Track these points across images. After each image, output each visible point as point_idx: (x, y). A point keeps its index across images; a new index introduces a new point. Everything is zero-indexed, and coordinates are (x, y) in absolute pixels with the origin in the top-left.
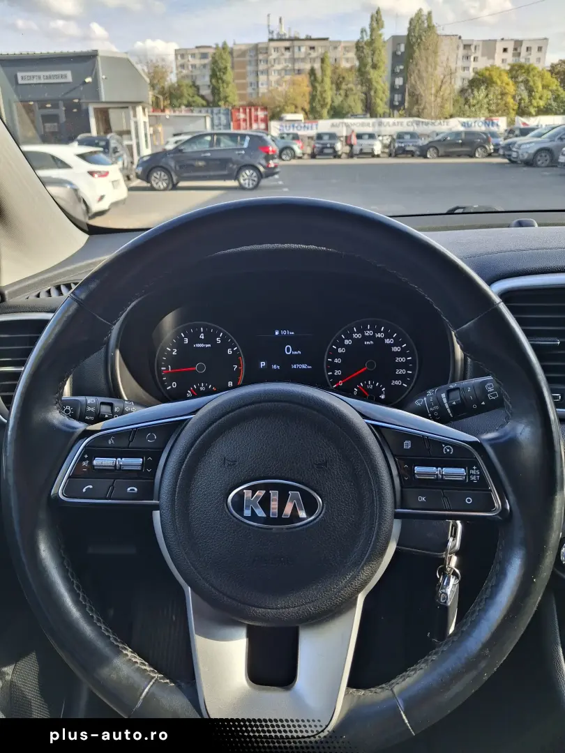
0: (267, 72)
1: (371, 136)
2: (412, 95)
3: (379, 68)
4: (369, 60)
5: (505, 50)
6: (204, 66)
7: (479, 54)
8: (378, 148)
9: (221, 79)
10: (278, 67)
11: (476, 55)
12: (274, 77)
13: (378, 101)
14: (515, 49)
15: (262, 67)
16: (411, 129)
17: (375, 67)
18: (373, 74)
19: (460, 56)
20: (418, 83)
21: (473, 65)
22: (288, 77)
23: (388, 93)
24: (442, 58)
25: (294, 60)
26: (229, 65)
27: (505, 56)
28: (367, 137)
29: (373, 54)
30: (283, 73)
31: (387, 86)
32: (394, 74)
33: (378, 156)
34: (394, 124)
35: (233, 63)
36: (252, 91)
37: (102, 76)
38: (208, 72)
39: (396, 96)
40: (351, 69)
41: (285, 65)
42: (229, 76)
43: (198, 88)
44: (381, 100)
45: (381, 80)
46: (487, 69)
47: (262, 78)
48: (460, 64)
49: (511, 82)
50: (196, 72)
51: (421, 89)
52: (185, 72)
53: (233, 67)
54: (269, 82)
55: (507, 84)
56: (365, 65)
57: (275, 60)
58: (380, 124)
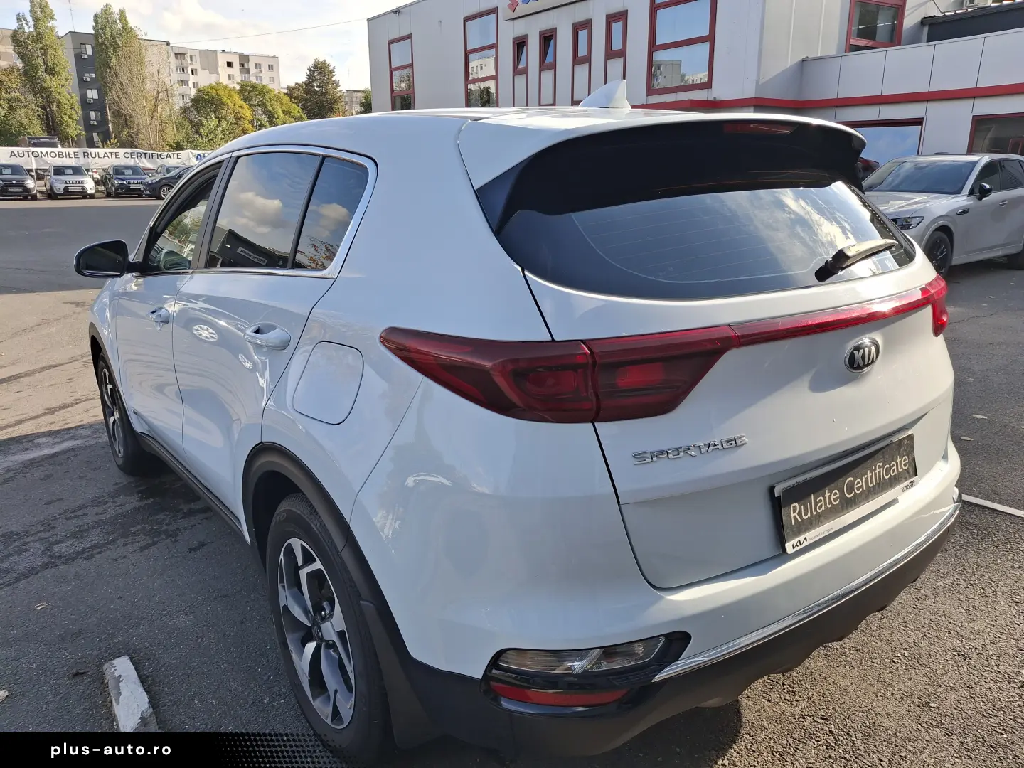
1: (77, 171)
2: (117, 114)
3: (58, 74)
4: (42, 63)
5: (229, 64)
7: (197, 66)
8: (90, 186)
11: (193, 67)
13: (66, 118)
14: (242, 65)
16: (131, 162)
17: (51, 71)
18: (50, 82)
19: (173, 66)
20: (123, 100)
21: (192, 79)
23: (79, 109)
24: (150, 70)
27: (230, 70)
28: (70, 171)
29: (45, 55)
31: (76, 99)
32: (83, 84)
33: (92, 196)
34: (105, 155)
39: (92, 114)
40: (13, 71)
44: (70, 118)
45: (66, 88)
46: (212, 87)
48: (176, 76)
49: (245, 106)
51: (128, 107)
55: (241, 107)
58: (86, 155)
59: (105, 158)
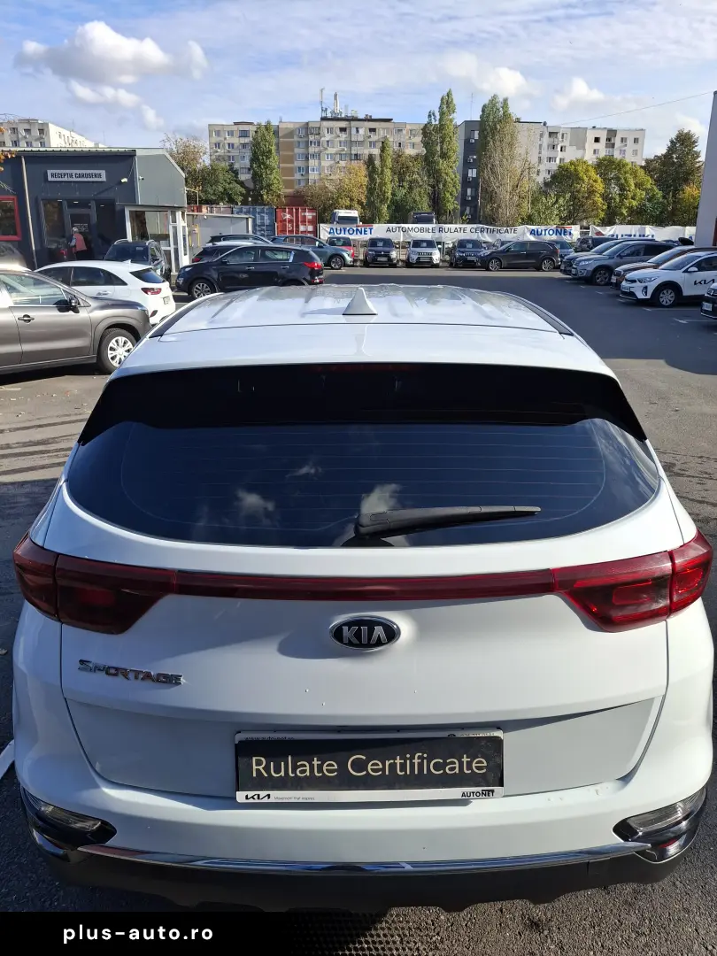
0: (318, 156)
1: (430, 244)
2: (485, 191)
3: (449, 157)
4: (438, 148)
5: (597, 140)
6: (244, 145)
7: (566, 143)
8: (436, 256)
9: (264, 164)
10: (331, 150)
11: (563, 144)
12: (326, 163)
13: (448, 195)
14: (609, 139)
15: (312, 149)
16: (474, 237)
17: (444, 156)
18: (442, 164)
19: (545, 145)
20: (492, 178)
21: (560, 155)
22: (343, 163)
23: (459, 187)
24: (519, 150)
25: (351, 143)
26: (273, 148)
27: (597, 146)
28: (425, 244)
29: (442, 142)
30: (338, 158)
31: (459, 177)
32: (467, 164)
33: (436, 266)
34: (456, 230)
35: (277, 145)
36: (300, 177)
37: (139, 177)
38: (248, 154)
39: (469, 191)
40: (416, 158)
41: (340, 148)
42: (273, 161)
43: (236, 173)
44: (451, 194)
45: (452, 171)
46: (571, 163)
47: (313, 163)
48: (546, 153)
49: (600, 180)
50: (234, 153)
51: (494, 185)
52: (221, 152)
53: (278, 150)
54: (320, 168)
55: (595, 181)
56: (433, 154)
57: (328, 142)
58: (441, 230)
59: (454, 233)
